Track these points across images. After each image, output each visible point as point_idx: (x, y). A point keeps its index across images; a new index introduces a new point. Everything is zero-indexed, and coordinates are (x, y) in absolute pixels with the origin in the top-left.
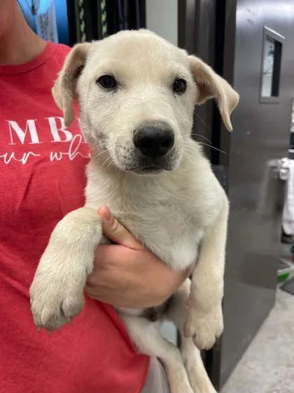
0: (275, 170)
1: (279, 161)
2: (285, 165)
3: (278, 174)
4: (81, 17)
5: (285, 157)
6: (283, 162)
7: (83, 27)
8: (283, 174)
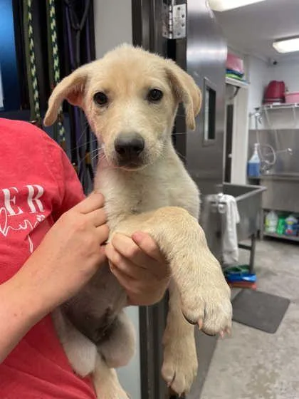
0: (214, 205)
1: (216, 196)
2: (222, 200)
3: (217, 208)
4: (32, 61)
5: (221, 192)
6: (220, 197)
7: (33, 71)
8: (221, 208)
